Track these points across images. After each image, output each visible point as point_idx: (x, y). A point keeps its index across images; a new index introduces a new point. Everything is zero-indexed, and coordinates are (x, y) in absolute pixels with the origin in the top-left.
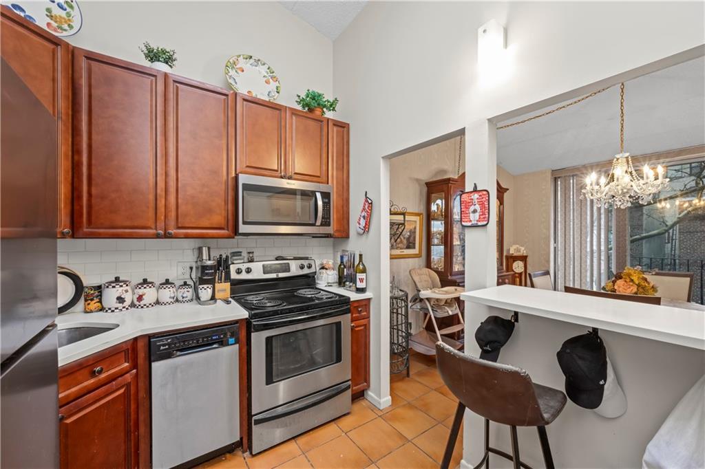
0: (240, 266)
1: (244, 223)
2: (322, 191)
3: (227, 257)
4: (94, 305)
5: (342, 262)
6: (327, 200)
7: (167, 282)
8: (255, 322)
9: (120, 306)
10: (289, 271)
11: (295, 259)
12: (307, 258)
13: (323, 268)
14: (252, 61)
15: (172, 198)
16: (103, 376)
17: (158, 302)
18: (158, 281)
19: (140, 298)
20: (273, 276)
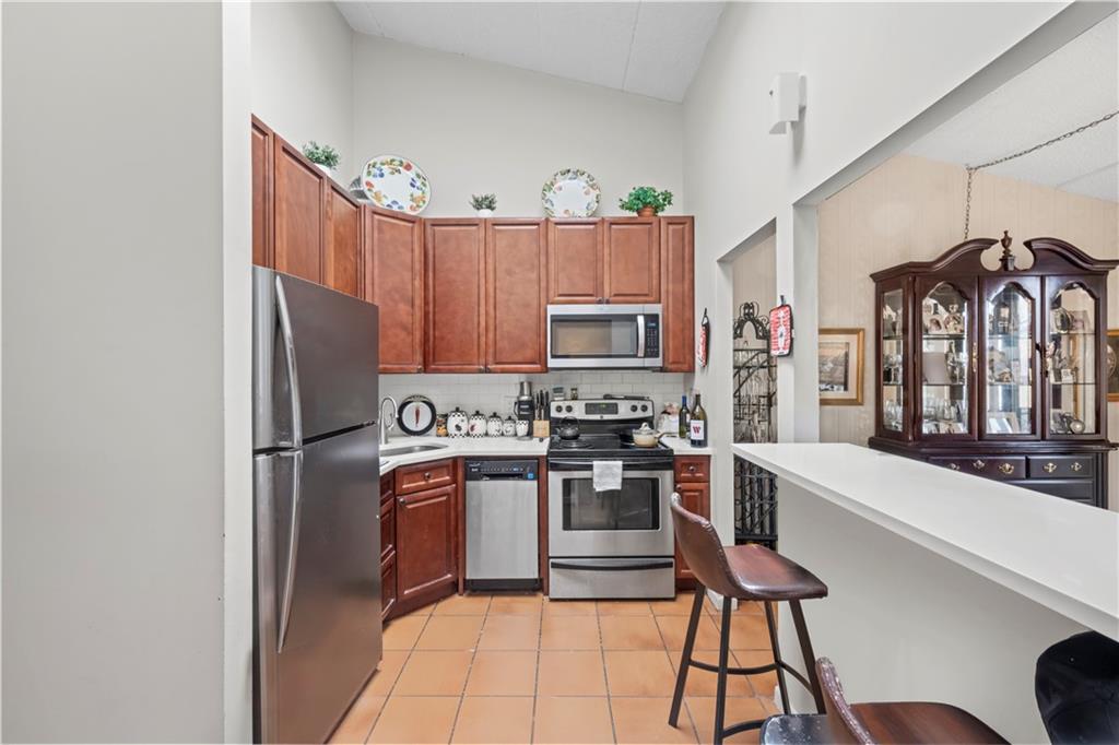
0: (561, 404)
1: (554, 356)
2: (646, 312)
3: (547, 393)
4: (442, 431)
5: (685, 405)
6: (654, 325)
7: (495, 415)
8: (552, 460)
9: (457, 432)
10: (617, 413)
11: (626, 398)
12: (642, 399)
13: (665, 412)
14: (570, 174)
15: (491, 335)
16: (431, 481)
17: (487, 434)
18: (488, 413)
19: (472, 428)
20: (597, 417)
